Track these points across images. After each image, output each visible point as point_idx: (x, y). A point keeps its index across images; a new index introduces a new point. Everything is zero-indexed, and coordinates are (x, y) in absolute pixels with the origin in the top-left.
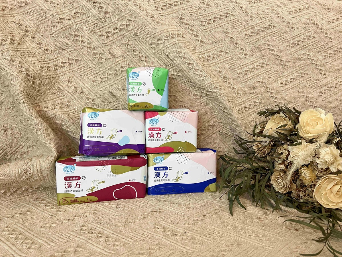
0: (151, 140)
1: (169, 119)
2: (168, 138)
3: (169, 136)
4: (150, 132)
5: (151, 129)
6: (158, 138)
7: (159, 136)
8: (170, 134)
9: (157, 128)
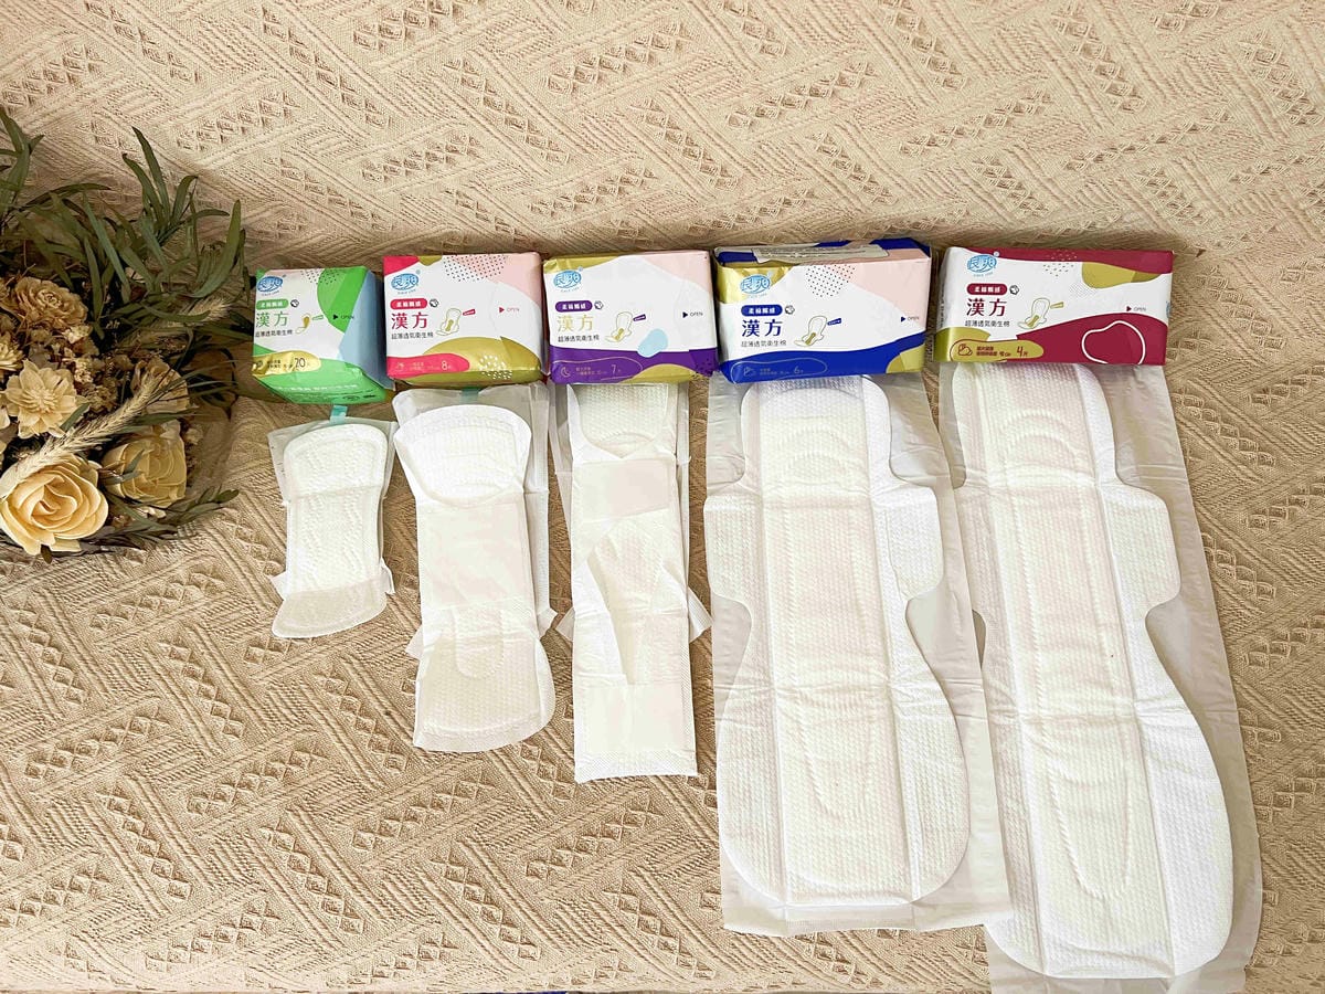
0: (401, 335)
1: (450, 272)
2: (448, 329)
3: (451, 322)
4: (396, 312)
5: (399, 304)
6: (418, 330)
7: (421, 323)
8: (453, 316)
9: (415, 300)
